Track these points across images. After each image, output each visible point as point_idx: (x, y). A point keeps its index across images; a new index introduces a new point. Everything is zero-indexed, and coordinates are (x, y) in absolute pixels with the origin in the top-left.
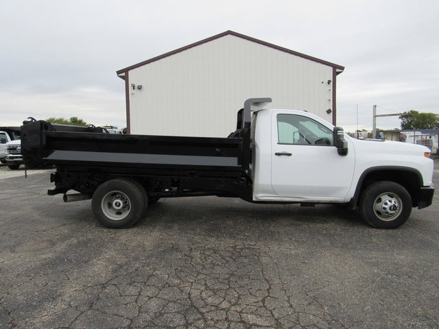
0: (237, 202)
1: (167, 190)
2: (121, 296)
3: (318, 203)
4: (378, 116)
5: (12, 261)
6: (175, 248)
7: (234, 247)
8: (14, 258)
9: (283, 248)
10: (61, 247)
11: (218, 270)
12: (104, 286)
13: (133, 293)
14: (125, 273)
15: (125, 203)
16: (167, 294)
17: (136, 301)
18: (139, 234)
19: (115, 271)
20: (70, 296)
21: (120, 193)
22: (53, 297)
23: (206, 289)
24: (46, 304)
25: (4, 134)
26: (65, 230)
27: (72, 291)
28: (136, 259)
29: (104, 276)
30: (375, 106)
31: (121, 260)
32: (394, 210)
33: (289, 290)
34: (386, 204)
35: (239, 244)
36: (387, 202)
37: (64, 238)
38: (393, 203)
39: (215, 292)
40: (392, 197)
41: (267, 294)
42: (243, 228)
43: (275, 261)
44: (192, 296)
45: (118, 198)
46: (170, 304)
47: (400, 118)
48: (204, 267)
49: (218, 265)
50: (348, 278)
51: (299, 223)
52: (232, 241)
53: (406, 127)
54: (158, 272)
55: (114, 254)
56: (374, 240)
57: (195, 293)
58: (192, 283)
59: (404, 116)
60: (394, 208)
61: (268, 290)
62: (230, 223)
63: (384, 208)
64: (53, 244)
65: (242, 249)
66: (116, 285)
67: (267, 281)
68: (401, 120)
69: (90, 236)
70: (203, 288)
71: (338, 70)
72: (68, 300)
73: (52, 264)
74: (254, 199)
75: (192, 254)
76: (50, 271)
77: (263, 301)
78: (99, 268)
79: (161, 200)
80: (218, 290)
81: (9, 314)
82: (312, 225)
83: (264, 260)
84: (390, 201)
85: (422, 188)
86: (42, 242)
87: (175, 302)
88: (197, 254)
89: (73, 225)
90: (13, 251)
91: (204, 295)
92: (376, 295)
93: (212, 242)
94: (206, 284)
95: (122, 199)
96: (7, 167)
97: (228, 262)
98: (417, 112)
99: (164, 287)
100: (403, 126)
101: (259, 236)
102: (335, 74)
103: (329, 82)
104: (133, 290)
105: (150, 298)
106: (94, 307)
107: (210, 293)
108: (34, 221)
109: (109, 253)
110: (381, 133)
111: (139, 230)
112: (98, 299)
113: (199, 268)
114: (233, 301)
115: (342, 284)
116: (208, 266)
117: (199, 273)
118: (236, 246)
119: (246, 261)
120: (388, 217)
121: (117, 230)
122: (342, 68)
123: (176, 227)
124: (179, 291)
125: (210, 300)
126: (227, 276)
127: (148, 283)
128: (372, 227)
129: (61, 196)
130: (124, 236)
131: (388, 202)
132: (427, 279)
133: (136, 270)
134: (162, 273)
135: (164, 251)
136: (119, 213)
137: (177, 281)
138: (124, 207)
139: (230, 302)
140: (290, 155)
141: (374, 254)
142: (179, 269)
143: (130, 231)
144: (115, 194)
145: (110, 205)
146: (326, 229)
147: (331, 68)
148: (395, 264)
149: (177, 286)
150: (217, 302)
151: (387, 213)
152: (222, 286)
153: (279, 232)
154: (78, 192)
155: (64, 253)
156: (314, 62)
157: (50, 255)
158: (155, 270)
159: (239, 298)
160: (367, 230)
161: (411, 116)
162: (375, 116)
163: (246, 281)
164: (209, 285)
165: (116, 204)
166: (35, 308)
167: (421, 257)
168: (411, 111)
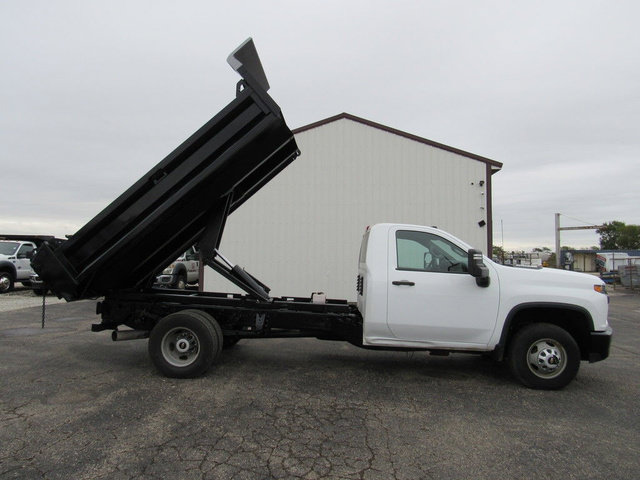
0: (345, 347)
1: (250, 328)
2: (182, 460)
3: (453, 351)
4: (562, 229)
5: (43, 414)
6: (254, 406)
7: (334, 408)
8: (46, 411)
9: (398, 411)
10: (106, 399)
11: (309, 434)
12: (160, 448)
13: (197, 457)
14: (188, 434)
15: (192, 344)
16: (239, 460)
17: (200, 467)
18: (209, 386)
19: (175, 430)
20: (118, 459)
21: (186, 331)
22: (97, 458)
23: (290, 457)
24: (88, 466)
25: (30, 245)
26: (112, 379)
27: (120, 451)
28: (203, 417)
29: (160, 436)
30: (559, 215)
31: (183, 417)
32: (554, 363)
33: (396, 461)
34: (544, 354)
35: (341, 403)
36: (545, 351)
37: (111, 388)
38: (553, 353)
39: (301, 461)
40: (552, 345)
41: (368, 466)
42: (348, 383)
43: (386, 426)
44: (272, 463)
45: (183, 337)
46: (242, 472)
47: (598, 232)
48: (290, 430)
49: (310, 428)
50: (479, 450)
51: (427, 378)
52: (332, 398)
53: (607, 246)
54: (231, 435)
55: (175, 409)
56: (525, 403)
57: (275, 461)
58: (273, 449)
59: (603, 229)
60: (554, 360)
61: (370, 461)
62: (333, 375)
63: (542, 361)
64: (95, 395)
65: (344, 409)
66: (175, 447)
67: (371, 450)
68: (599, 236)
69: (144, 387)
70: (287, 455)
71: (493, 168)
72: (115, 462)
73: (95, 419)
74: (364, 343)
75: (276, 414)
76: (92, 428)
77: (362, 473)
78: (156, 426)
79: (242, 342)
80: (305, 458)
81: (43, 475)
82: (443, 382)
83: (371, 424)
84: (549, 351)
85: (592, 333)
86: (82, 392)
87: (248, 470)
88: (283, 414)
89: (123, 373)
90: (44, 402)
91: (286, 463)
92: (510, 472)
93: (305, 399)
94: (290, 451)
95: (189, 338)
96: (31, 292)
97: (322, 425)
98: (623, 224)
99: (236, 452)
100: (602, 243)
101: (370, 394)
102: (490, 173)
103: (481, 183)
104: (197, 455)
105: (217, 464)
106: (147, 472)
107: (295, 462)
108: (70, 365)
109: (169, 409)
110: (568, 254)
111: (209, 381)
112: (153, 462)
113: (284, 431)
114: (323, 472)
115: (468, 457)
116: (296, 429)
117: (283, 437)
118: (336, 405)
119: (347, 424)
120: (546, 373)
121: (180, 381)
122: (500, 165)
123: (259, 378)
124: (255, 458)
125: (293, 470)
126: (319, 442)
127: (217, 446)
128: (526, 387)
129: (108, 333)
130: (189, 388)
131: (546, 353)
132: (583, 456)
133: (202, 431)
134: (236, 436)
135: (240, 409)
136: (184, 357)
137: (254, 446)
138: (190, 350)
139: (318, 473)
140: (412, 284)
141: (521, 422)
142: (258, 431)
143: (197, 382)
144: (180, 331)
145: (172, 347)
146: (461, 387)
147: (484, 166)
148: (546, 435)
149: (254, 451)
150: (302, 472)
151: (545, 367)
152: (311, 454)
153: (396, 390)
154: (129, 328)
155: (110, 407)
156: (461, 156)
157: (91, 409)
158: (226, 431)
159: (331, 469)
160: (519, 391)
161: (614, 230)
162: (559, 229)
163: (343, 449)
164: (294, 451)
165: (180, 345)
166: (75, 470)
167: (584, 428)
168: (614, 222)
